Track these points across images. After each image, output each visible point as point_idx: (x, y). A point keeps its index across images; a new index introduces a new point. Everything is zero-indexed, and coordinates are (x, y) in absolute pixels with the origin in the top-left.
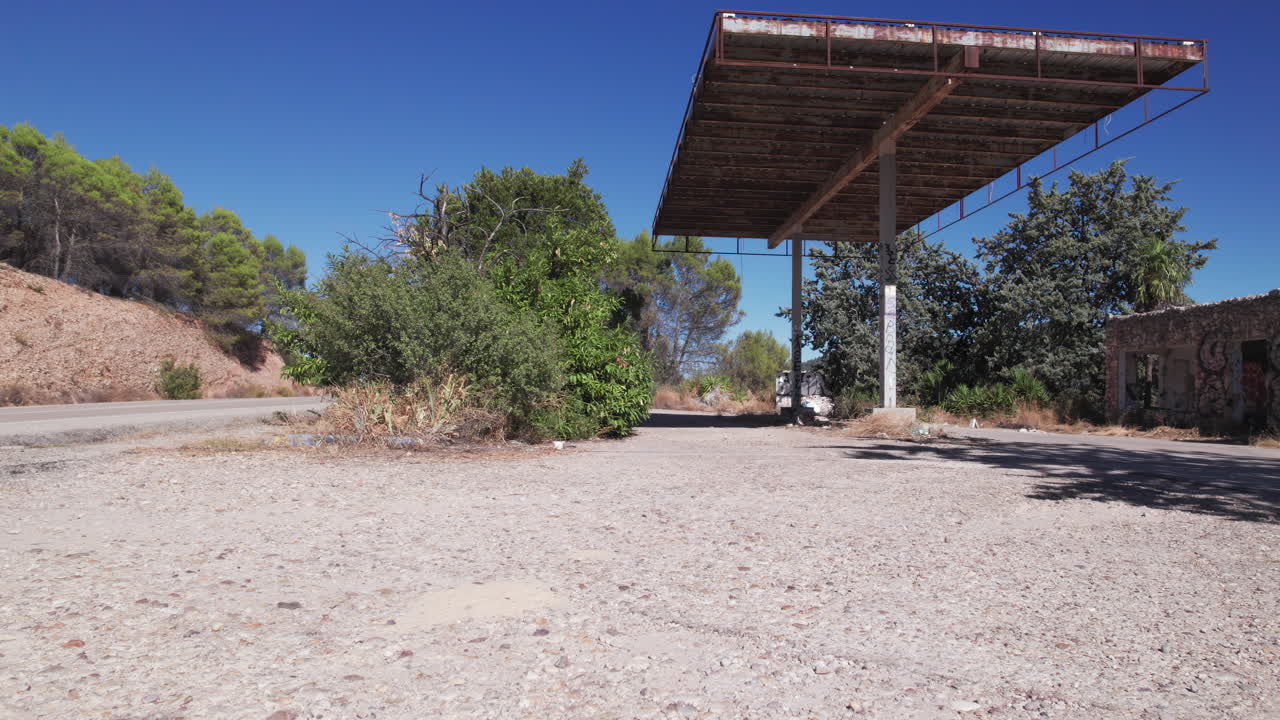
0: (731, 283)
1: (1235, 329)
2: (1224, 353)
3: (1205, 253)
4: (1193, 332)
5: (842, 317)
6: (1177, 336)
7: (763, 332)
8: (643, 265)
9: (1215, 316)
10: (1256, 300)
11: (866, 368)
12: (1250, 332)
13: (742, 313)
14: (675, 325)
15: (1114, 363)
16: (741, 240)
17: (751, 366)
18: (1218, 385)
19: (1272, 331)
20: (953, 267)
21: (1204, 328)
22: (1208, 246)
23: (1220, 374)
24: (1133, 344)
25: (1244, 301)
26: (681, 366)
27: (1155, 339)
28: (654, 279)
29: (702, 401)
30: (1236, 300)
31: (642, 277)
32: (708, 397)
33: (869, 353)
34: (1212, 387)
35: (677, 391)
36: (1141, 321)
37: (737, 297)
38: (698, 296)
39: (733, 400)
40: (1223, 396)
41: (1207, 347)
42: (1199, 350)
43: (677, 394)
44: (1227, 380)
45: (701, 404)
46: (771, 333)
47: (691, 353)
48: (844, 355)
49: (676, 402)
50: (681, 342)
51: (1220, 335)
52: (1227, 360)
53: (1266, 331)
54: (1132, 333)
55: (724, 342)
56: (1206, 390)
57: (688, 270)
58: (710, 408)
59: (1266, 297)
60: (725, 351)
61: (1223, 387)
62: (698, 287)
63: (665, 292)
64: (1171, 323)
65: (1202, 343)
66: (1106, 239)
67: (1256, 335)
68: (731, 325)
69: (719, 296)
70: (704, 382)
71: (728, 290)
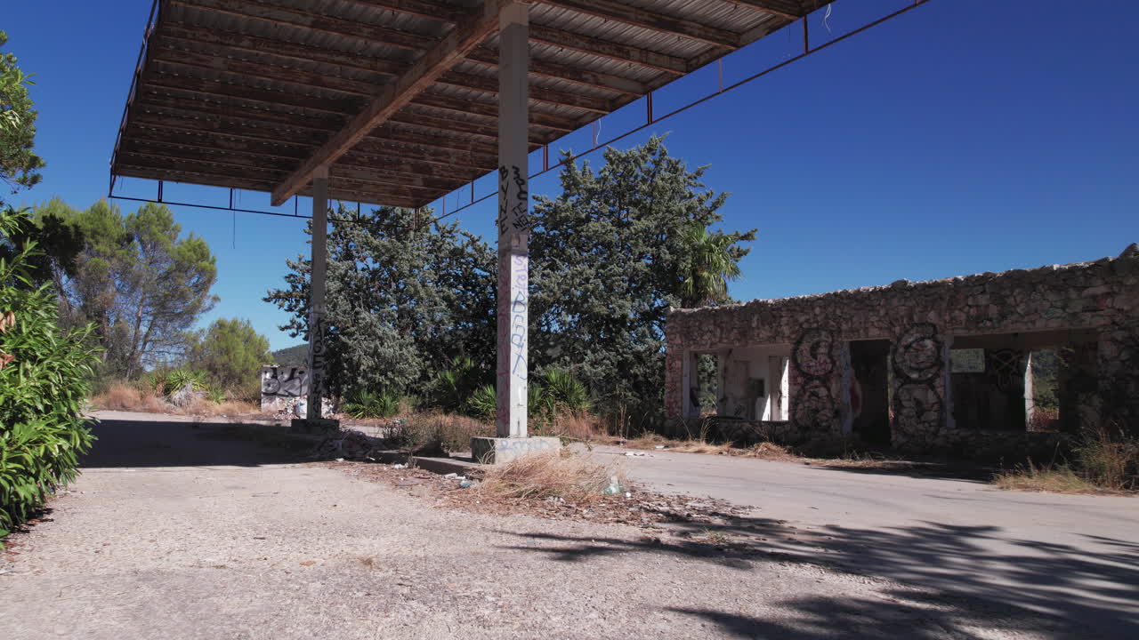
0: (205, 264)
1: (844, 327)
2: (830, 355)
3: (743, 245)
4: (786, 330)
5: (344, 304)
6: (764, 333)
7: (239, 321)
8: (99, 237)
9: (817, 310)
10: (874, 292)
11: (371, 363)
12: (866, 329)
13: (216, 299)
14: (136, 309)
15: (678, 363)
16: (237, 192)
17: (225, 359)
18: (823, 392)
19: (897, 329)
20: (470, 250)
21: (801, 325)
22: (747, 237)
23: (825, 380)
24: (704, 342)
25: (858, 292)
26: (143, 357)
27: (732, 336)
28: (113, 256)
29: (169, 400)
30: (845, 292)
31: (98, 252)
32: (177, 395)
33: (376, 346)
34: (814, 394)
35: (137, 387)
36: (714, 315)
37: (210, 281)
38: (166, 277)
39: (208, 399)
40: (829, 405)
41: (805, 346)
42: (795, 350)
43: (136, 392)
44: (834, 387)
45: (168, 404)
46: (248, 322)
47: (155, 342)
48: (345, 347)
49: (135, 402)
50: (144, 329)
51: (824, 333)
52: (834, 363)
53: (889, 329)
54: (700, 329)
55: (194, 331)
56: (806, 397)
57: (154, 247)
58: (179, 410)
59: (888, 290)
60: (195, 340)
61: (829, 396)
62: (166, 266)
63: (125, 271)
64: (755, 319)
65: (799, 342)
66: (647, 223)
67: (874, 334)
68: (203, 311)
69: (190, 278)
70: (172, 377)
71: (201, 272)
